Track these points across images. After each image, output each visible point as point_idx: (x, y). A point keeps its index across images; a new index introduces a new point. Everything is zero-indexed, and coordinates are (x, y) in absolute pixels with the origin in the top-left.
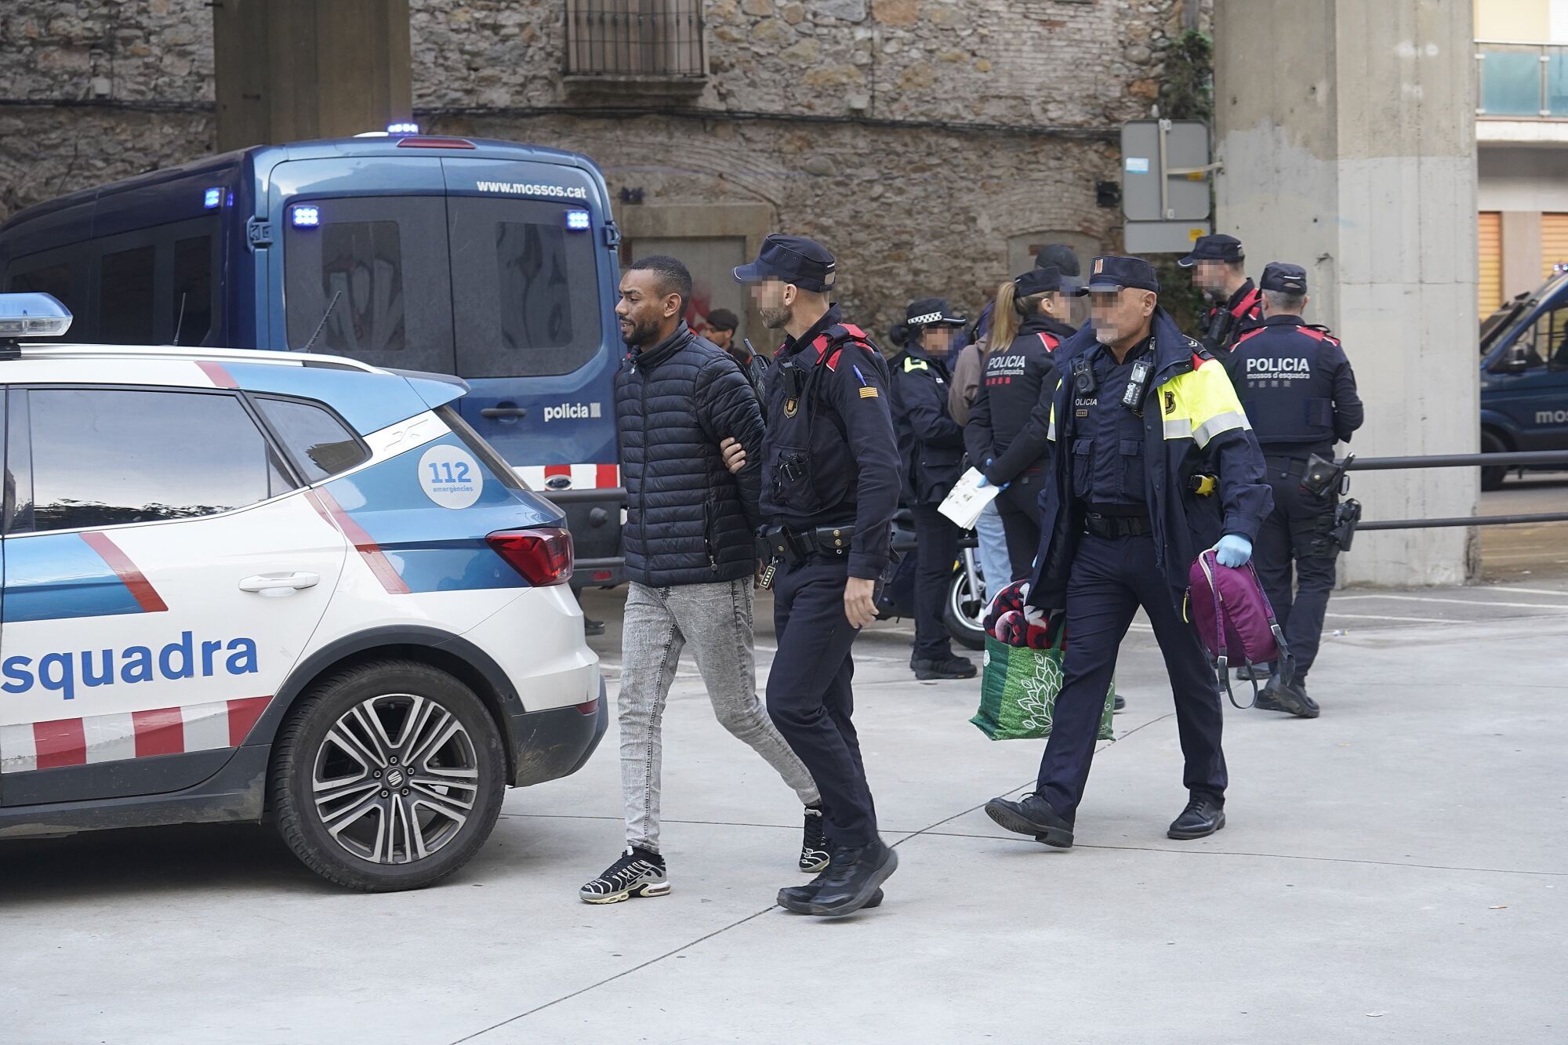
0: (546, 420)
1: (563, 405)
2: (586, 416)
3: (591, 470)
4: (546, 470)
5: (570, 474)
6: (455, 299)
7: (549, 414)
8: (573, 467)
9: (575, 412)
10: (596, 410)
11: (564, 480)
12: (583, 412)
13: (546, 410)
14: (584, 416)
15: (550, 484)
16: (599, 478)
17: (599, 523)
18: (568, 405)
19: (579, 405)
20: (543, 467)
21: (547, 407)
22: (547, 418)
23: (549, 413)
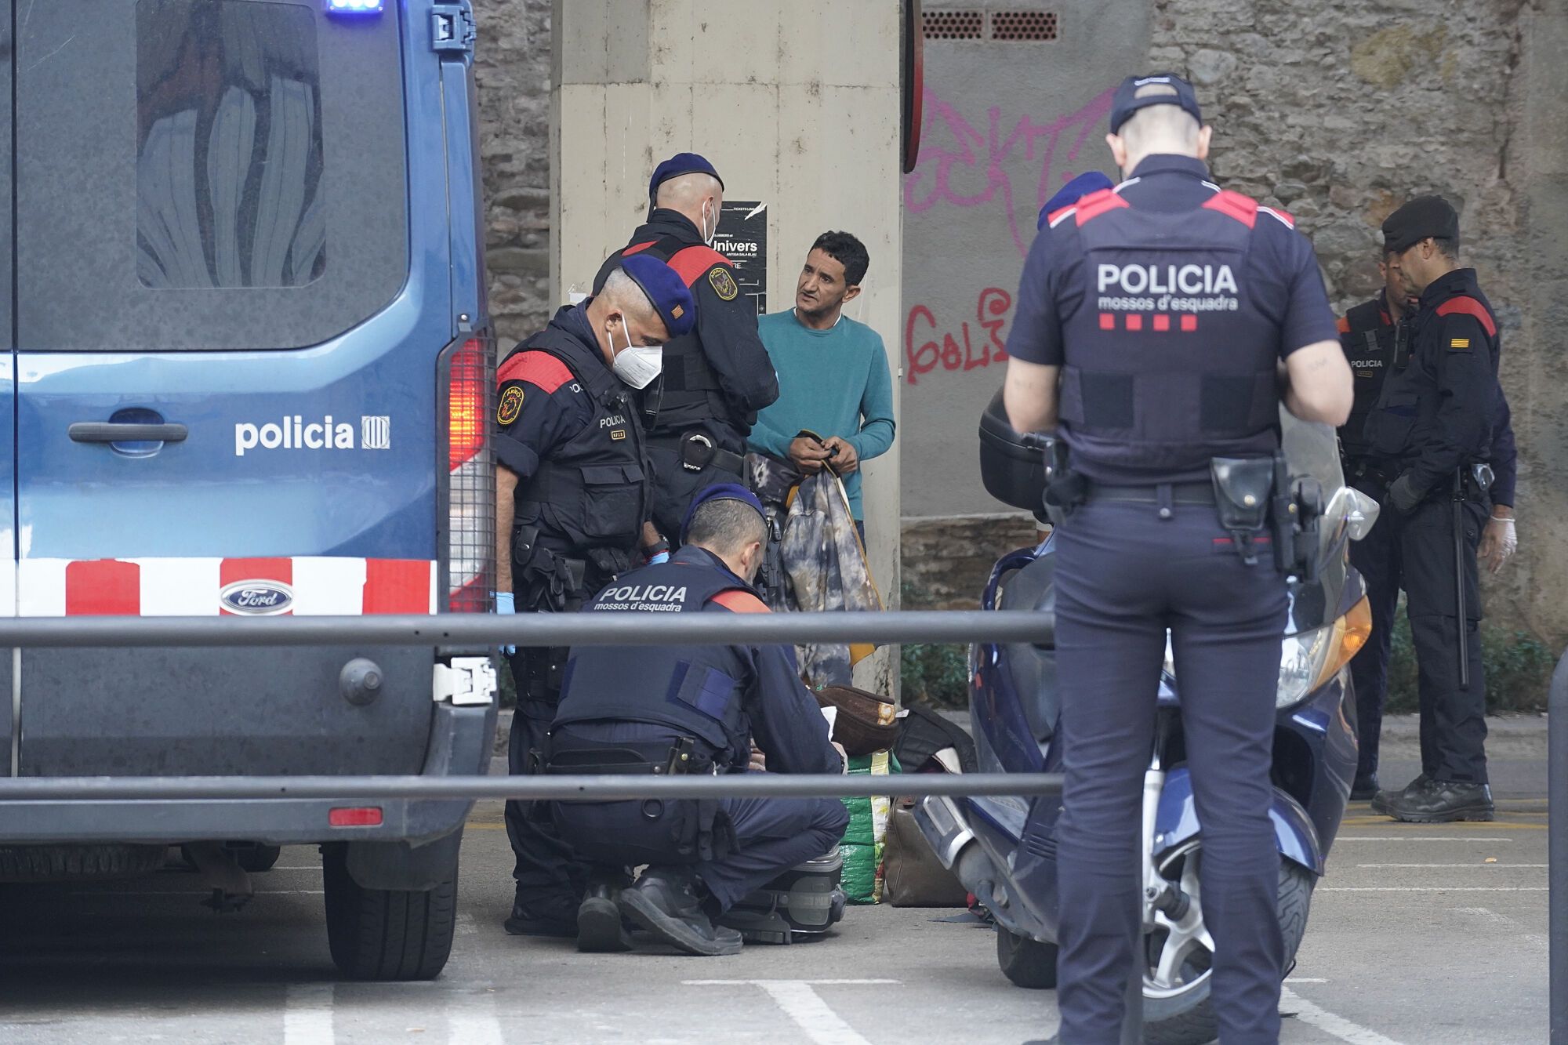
0: (240, 452)
1: (287, 420)
2: (350, 444)
3: (355, 569)
4: (222, 566)
5: (289, 581)
6: (23, 170)
7: (246, 438)
8: (299, 564)
9: (316, 436)
10: (377, 432)
11: (270, 593)
12: (345, 437)
13: (240, 429)
14: (340, 445)
15: (234, 599)
16: (369, 591)
17: (365, 697)
18: (298, 419)
19: (329, 419)
20: (217, 562)
21: (244, 422)
22: (241, 446)
23: (247, 436)
